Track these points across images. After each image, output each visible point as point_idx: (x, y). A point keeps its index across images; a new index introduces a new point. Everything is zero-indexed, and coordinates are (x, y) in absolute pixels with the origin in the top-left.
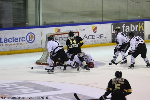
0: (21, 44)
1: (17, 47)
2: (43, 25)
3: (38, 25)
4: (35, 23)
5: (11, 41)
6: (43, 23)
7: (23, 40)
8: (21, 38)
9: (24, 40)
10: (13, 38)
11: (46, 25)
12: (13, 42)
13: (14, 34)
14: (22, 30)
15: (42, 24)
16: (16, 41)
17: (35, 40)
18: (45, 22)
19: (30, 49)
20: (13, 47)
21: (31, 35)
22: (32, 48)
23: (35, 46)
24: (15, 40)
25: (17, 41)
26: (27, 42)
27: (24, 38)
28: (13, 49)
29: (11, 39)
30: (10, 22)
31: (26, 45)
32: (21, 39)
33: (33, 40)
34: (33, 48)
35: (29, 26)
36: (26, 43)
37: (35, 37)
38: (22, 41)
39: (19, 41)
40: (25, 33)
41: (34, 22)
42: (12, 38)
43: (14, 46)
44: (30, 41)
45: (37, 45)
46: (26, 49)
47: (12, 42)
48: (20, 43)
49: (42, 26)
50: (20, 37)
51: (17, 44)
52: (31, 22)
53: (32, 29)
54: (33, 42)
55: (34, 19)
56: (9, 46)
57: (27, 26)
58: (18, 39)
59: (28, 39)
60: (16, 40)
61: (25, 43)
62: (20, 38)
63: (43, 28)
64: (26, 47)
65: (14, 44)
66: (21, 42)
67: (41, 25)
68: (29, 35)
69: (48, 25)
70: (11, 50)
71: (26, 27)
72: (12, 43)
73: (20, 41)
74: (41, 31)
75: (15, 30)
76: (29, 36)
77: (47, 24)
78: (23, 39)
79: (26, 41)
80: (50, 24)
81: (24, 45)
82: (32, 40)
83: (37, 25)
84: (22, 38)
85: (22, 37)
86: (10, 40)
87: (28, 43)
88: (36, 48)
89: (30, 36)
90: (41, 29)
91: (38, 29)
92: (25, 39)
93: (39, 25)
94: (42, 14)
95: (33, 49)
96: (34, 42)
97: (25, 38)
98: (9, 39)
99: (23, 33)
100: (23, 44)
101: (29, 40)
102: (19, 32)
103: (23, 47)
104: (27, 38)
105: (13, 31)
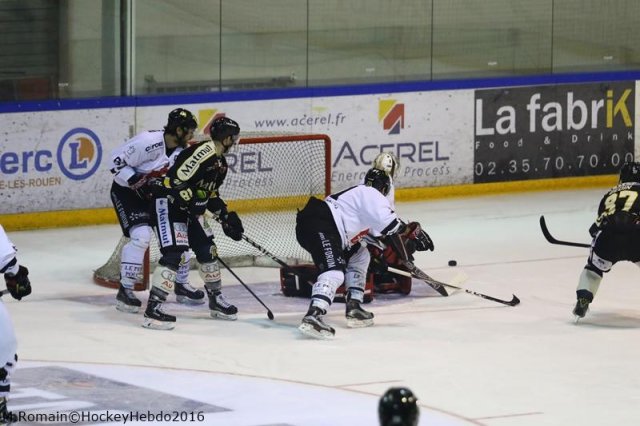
0: (32, 182)
1: (13, 200)
2: (140, 93)
3: (118, 93)
4: (100, 84)
6: (142, 83)
7: (43, 164)
8: (31, 154)
9: (49, 166)
11: (154, 93)
14: (39, 114)
15: (136, 89)
16: (9, 167)
17: (101, 165)
18: (149, 80)
19: (76, 207)
21: (81, 139)
22: (88, 206)
24: (3, 163)
26: (63, 177)
27: (48, 154)
31: (54, 187)
32: (31, 161)
33: (90, 166)
34: (92, 204)
35: (75, 96)
36: (58, 181)
37: (100, 150)
38: (39, 168)
39: (21, 169)
40: (51, 130)
41: (98, 77)
44: (77, 172)
46: (55, 206)
48: (27, 177)
49: (136, 98)
50: (29, 151)
51: (12, 185)
52: (85, 78)
53: (85, 111)
54: (92, 176)
55: (98, 63)
57: (62, 96)
58: (16, 161)
59: (67, 160)
60: (8, 163)
61: (50, 181)
62: (26, 156)
63: (139, 109)
64: (57, 196)
66: (33, 173)
67: (133, 93)
68: (73, 139)
69: (166, 93)
71: (58, 99)
73: (25, 170)
74: (133, 123)
75: (3, 116)
76: (73, 146)
77: (160, 90)
78: (44, 161)
79: (56, 170)
80: (170, 89)
81: (49, 188)
82: (84, 165)
83: (114, 90)
84: (40, 153)
85: (39, 149)
87: (67, 182)
89: (77, 144)
90: (131, 109)
91: (116, 111)
92: (53, 160)
93: (123, 94)
94: (137, 39)
95: (92, 208)
96: (97, 172)
97: (54, 152)
99: (43, 132)
100: (42, 182)
101: (74, 165)
102: (24, 127)
103: (42, 200)
104: (63, 154)
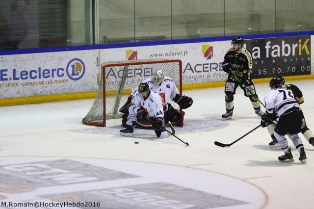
0: (56, 82)
1: (48, 89)
2: (101, 43)
3: (92, 43)
4: (84, 40)
5: (36, 77)
6: (102, 39)
7: (60, 74)
8: (55, 70)
9: (63, 75)
10: (40, 69)
11: (107, 43)
12: (40, 77)
13: (41, 62)
14: (58, 53)
16: (46, 75)
17: (85, 74)
18: (105, 38)
19: (74, 91)
20: (39, 89)
21: (77, 63)
22: (80, 91)
23: (84, 86)
24: (44, 73)
25: (48, 76)
26: (69, 79)
27: (62, 69)
28: (40, 92)
29: (35, 72)
30: (34, 36)
31: (65, 83)
32: (55, 73)
33: (80, 74)
35: (73, 45)
36: (67, 81)
37: (84, 68)
38: (58, 75)
39: (51, 76)
40: (64, 60)
41: (84, 37)
42: (37, 70)
43: (42, 85)
44: (75, 77)
45: (89, 84)
46: (66, 92)
47: (38, 77)
48: (54, 79)
49: (99, 45)
50: (54, 68)
51: (47, 83)
52: (77, 37)
53: (78, 51)
54: (81, 79)
55: (83, 31)
56: (32, 87)
57: (68, 45)
58: (49, 73)
59: (70, 72)
60: (46, 73)
61: (63, 81)
62: (53, 70)
63: (101, 50)
64: (66, 87)
65: (42, 83)
66: (56, 78)
67: (98, 43)
68: (73, 63)
69: (112, 43)
70: (36, 95)
71: (66, 46)
72: (37, 80)
73: (53, 76)
74: (98, 56)
75: (43, 54)
76: (73, 66)
77: (109, 42)
78: (61, 72)
79: (66, 77)
80: (114, 41)
81: (63, 84)
82: (78, 74)
83: (90, 42)
84: (59, 69)
85: (58, 68)
86: (34, 74)
87: (71, 81)
88: (86, 90)
89: (74, 65)
90: (97, 50)
91: (91, 51)
92: (65, 72)
93: (94, 44)
94: (99, 20)
95: (82, 92)
96: (83, 77)
97: (65, 69)
98: (31, 72)
99: (60, 60)
100: (60, 82)
101: (73, 74)
102: (52, 58)
103: (60, 89)
104: (69, 70)
105: (39, 56)
